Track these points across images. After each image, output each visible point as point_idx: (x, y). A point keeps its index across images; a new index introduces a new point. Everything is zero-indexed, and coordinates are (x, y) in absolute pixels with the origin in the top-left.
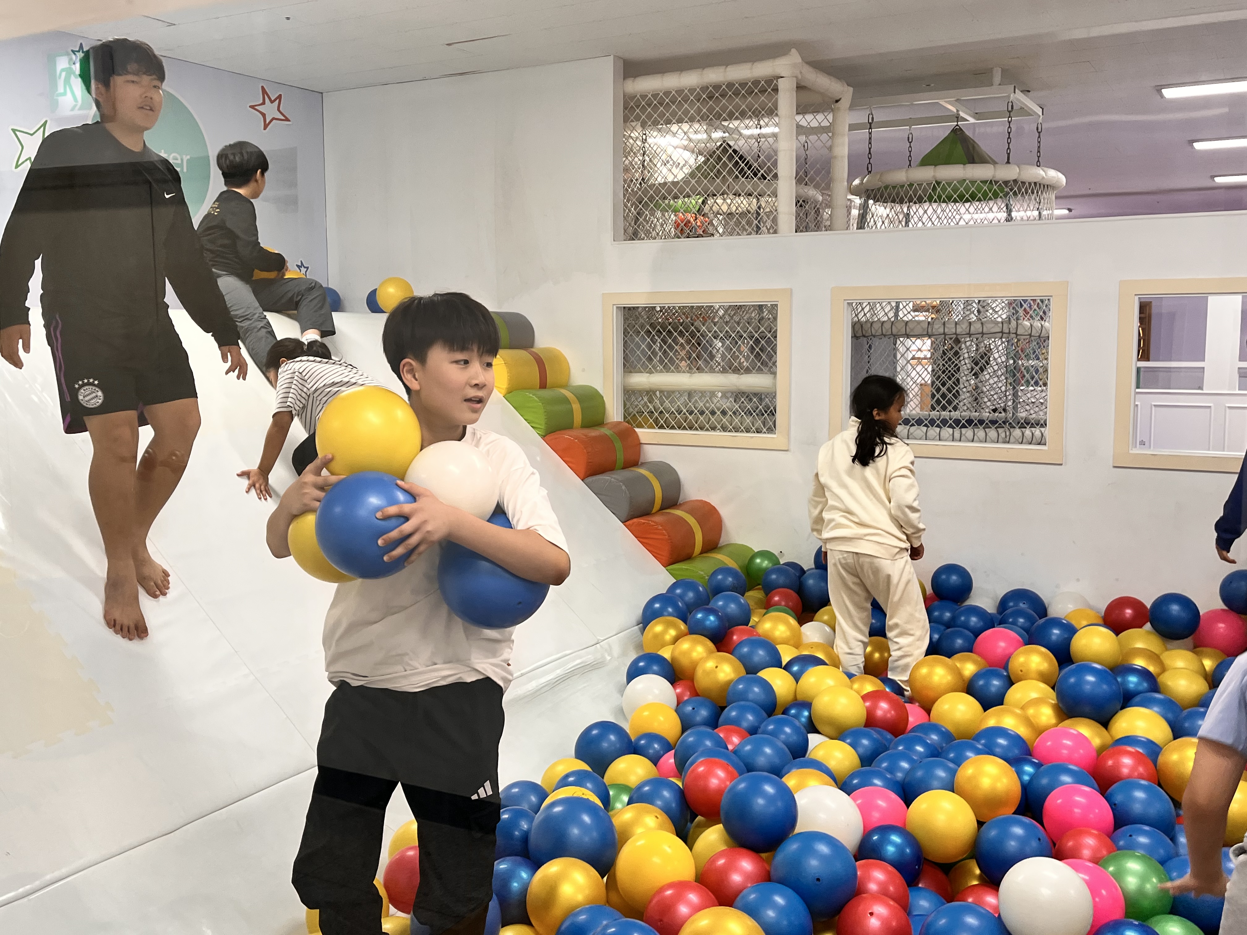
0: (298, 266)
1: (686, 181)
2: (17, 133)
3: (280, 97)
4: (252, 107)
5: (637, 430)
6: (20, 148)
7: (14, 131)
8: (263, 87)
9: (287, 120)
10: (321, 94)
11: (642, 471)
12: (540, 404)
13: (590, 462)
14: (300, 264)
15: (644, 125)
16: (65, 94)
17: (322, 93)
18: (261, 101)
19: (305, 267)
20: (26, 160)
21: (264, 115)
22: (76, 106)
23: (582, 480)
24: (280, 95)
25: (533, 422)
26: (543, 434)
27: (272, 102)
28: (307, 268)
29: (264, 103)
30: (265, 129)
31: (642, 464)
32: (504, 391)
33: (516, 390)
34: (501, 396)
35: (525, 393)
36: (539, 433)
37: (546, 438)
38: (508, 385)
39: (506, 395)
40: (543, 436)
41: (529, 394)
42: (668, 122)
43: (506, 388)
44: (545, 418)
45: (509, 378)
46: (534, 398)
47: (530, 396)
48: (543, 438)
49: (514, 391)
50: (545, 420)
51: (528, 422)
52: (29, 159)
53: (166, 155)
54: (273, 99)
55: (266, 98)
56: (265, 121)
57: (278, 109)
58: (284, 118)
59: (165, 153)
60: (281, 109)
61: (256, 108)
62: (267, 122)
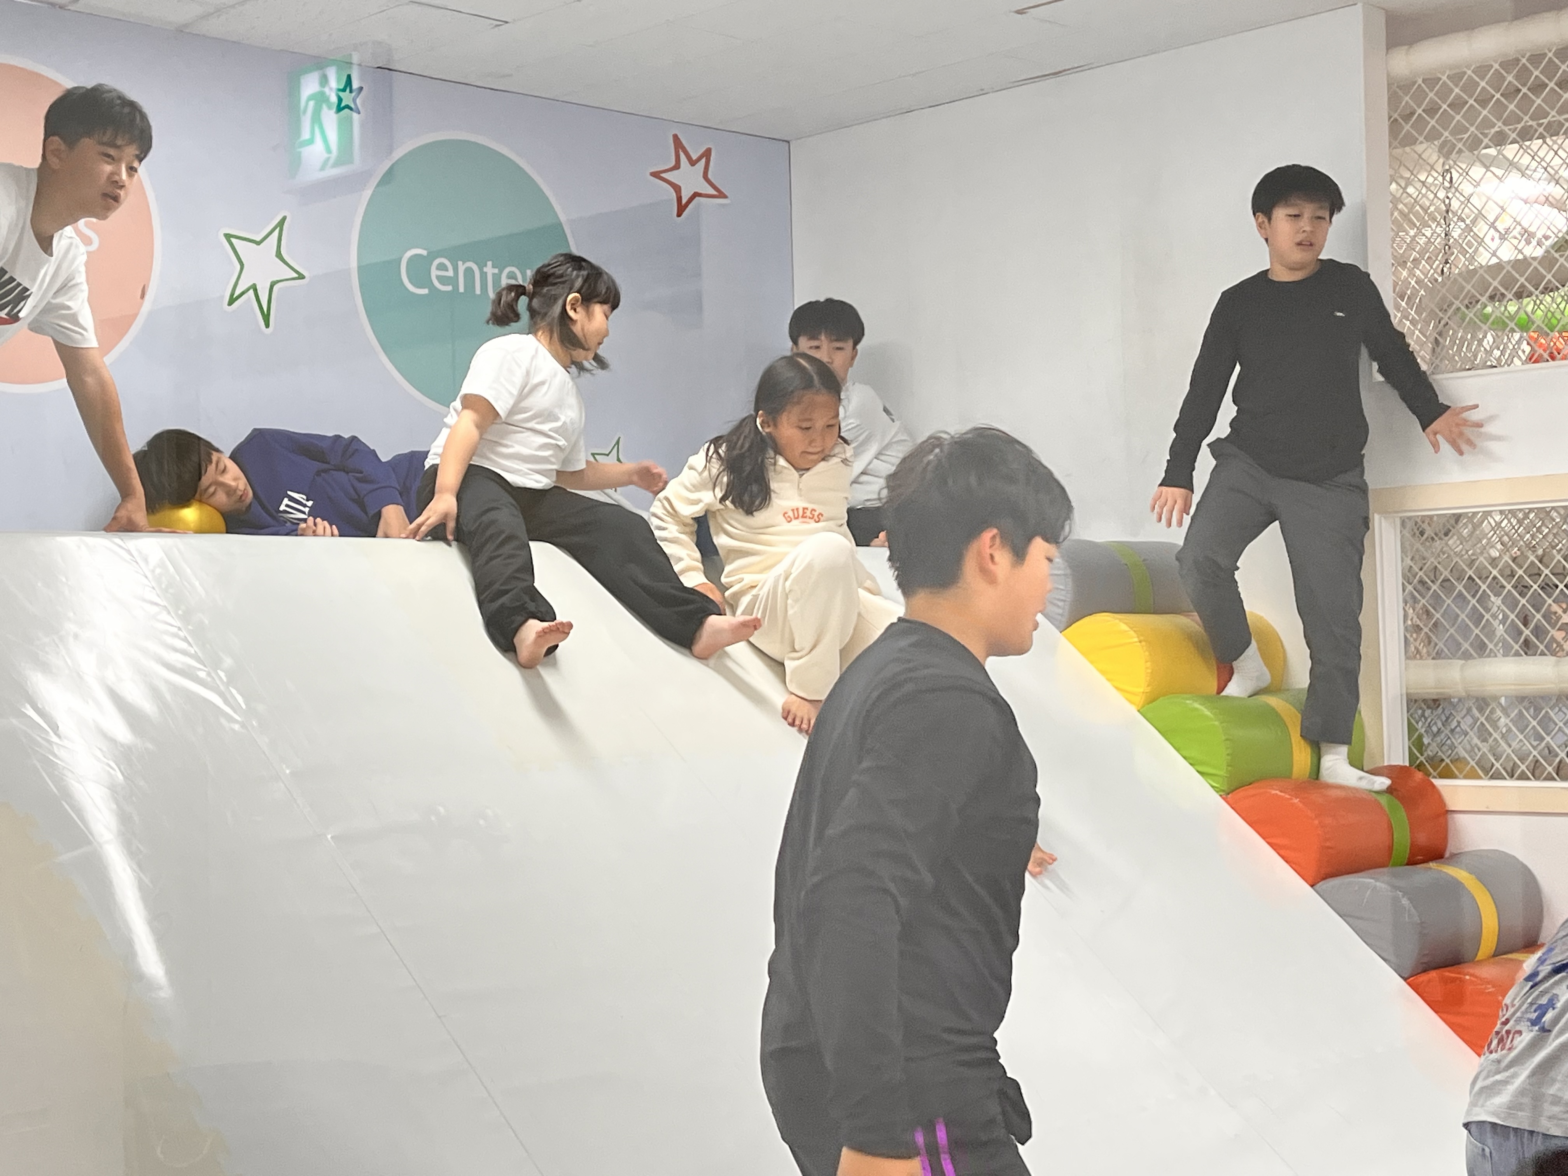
1: (1547, 261)
2: (233, 240)
3: (707, 154)
4: (656, 175)
5: (1438, 782)
6: (238, 267)
7: (228, 237)
8: (676, 137)
9: (721, 195)
10: (786, 144)
11: (1451, 871)
12: (1217, 723)
13: (1329, 848)
15: (1446, 150)
16: (311, 141)
17: (788, 142)
18: (673, 163)
20: (248, 290)
21: (677, 189)
22: (328, 159)
23: (1312, 886)
24: (709, 151)
25: (1202, 763)
26: (1225, 788)
27: (693, 163)
29: (677, 166)
30: (679, 215)
31: (1453, 856)
32: (1139, 699)
33: (1164, 695)
34: (1133, 710)
35: (1188, 702)
36: (1214, 784)
37: (1229, 796)
38: (1148, 686)
39: (1143, 707)
40: (1223, 791)
41: (1197, 705)
42: (1500, 140)
43: (1143, 693)
44: (1228, 755)
45: (1149, 671)
46: (1208, 713)
47: (1197, 709)
48: (1224, 796)
49: (1161, 698)
50: (1229, 757)
51: (1191, 762)
52: (254, 288)
53: (496, 271)
54: (694, 157)
55: (683, 156)
56: (679, 199)
57: (705, 176)
58: (714, 193)
59: (493, 267)
60: (710, 176)
61: (663, 175)
62: (684, 201)
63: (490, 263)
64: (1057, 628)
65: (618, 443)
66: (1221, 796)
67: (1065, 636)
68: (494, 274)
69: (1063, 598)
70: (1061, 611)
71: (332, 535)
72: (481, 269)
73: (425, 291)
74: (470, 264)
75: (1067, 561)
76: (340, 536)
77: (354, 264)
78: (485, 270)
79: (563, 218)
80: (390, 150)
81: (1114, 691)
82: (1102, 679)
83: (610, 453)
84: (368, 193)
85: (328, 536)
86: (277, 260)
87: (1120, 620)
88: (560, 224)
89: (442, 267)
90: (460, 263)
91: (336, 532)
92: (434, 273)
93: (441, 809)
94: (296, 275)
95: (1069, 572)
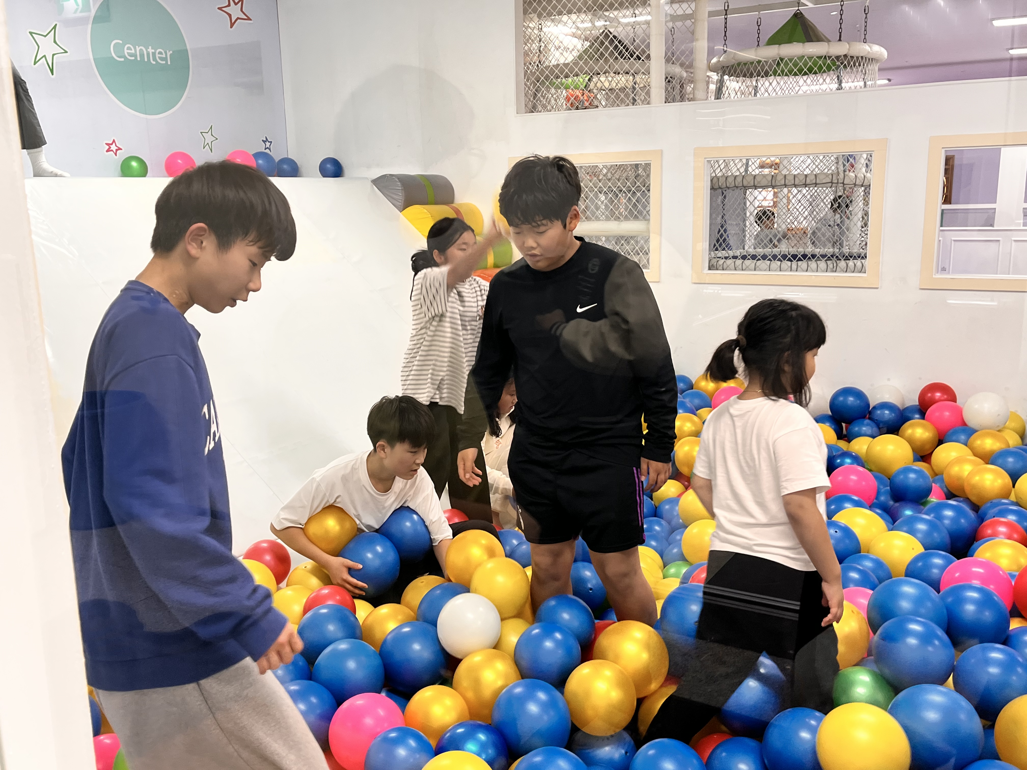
1: (575, 63)
2: (34, 35)
4: (220, 9)
6: (37, 47)
7: (31, 33)
9: (249, 19)
14: (265, 140)
15: (540, 16)
18: (227, 4)
20: (42, 58)
21: (230, 15)
27: (236, 4)
28: (271, 142)
29: (229, 5)
30: (231, 27)
42: (560, 13)
52: (45, 56)
53: (153, 51)
54: (236, 1)
55: (231, 1)
56: (231, 20)
58: (246, 18)
59: (152, 49)
60: (243, 10)
61: (223, 9)
62: (233, 21)
63: (150, 47)
64: (399, 211)
65: (211, 128)
67: (403, 214)
68: (152, 53)
69: (401, 199)
70: (400, 204)
72: (146, 50)
73: (123, 59)
74: (141, 47)
75: (402, 184)
78: (148, 50)
83: (208, 131)
86: (54, 44)
87: (424, 208)
89: (129, 48)
90: (137, 47)
92: (126, 51)
94: (64, 51)
95: (403, 188)
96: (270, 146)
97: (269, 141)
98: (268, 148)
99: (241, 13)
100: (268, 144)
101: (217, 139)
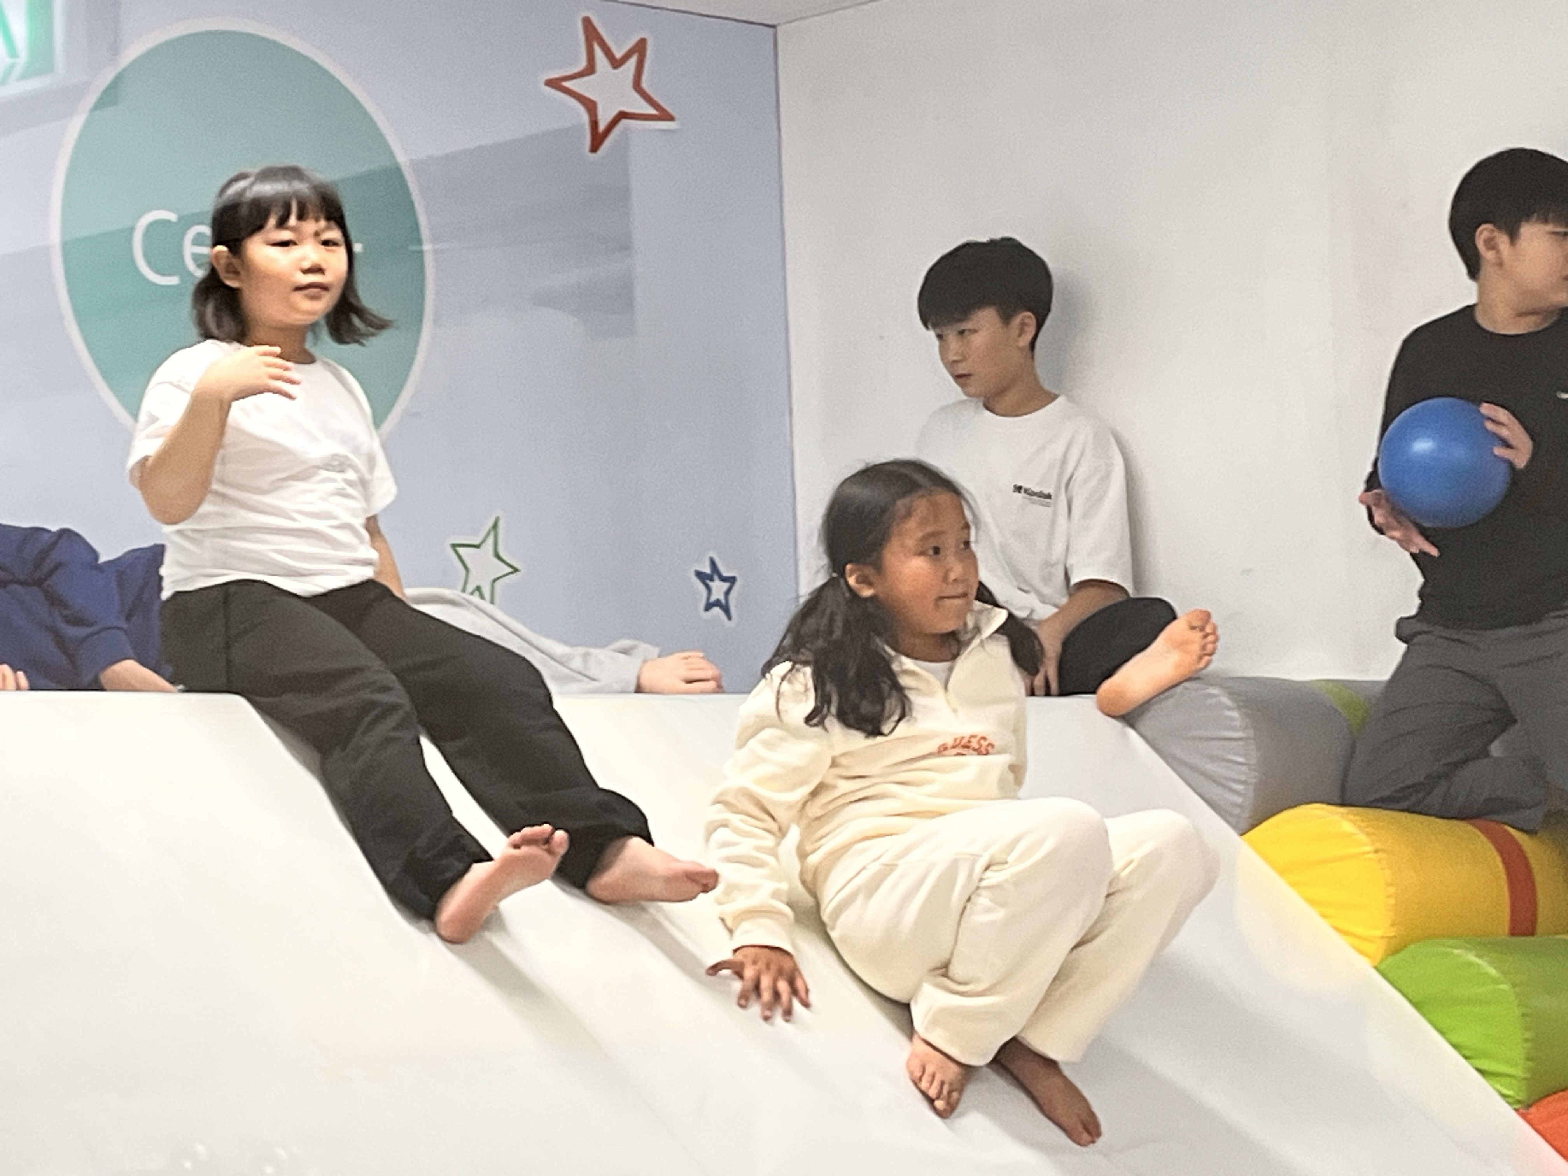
0: (700, 575)
3: (640, 48)
4: (554, 83)
8: (587, 23)
9: (665, 116)
10: (770, 31)
12: (1505, 987)
14: (708, 570)
17: (773, 26)
18: (582, 64)
19: (724, 579)
21: (590, 106)
22: (12, 66)
24: (642, 43)
25: (1485, 1055)
26: (1522, 1096)
27: (616, 63)
28: (732, 580)
29: (590, 69)
30: (594, 149)
32: (1378, 949)
33: (1417, 941)
34: (1364, 966)
35: (1456, 951)
36: (1505, 1091)
37: (1533, 1110)
38: (1393, 925)
39: (1382, 961)
40: (1519, 1102)
41: (1472, 958)
43: (1382, 937)
44: (1526, 1040)
45: (1392, 901)
46: (1493, 972)
47: (1471, 964)
48: (1522, 1111)
49: (1412, 946)
50: (1529, 1045)
51: (1468, 1054)
54: (618, 55)
55: (598, 52)
56: (594, 124)
57: (637, 85)
58: (653, 112)
60: (645, 85)
61: (567, 84)
62: (602, 127)
64: (1235, 827)
65: (495, 527)
66: (1517, 1110)
67: (1248, 842)
69: (1243, 778)
70: (1239, 800)
71: (18, 688)
73: (174, 280)
75: (1247, 715)
76: (32, 688)
77: (55, 237)
79: (402, 158)
80: (115, 50)
81: (1333, 933)
82: (1312, 915)
83: (484, 541)
84: (77, 123)
85: (11, 690)
87: (1343, 817)
88: (396, 172)
89: (202, 240)
91: (24, 681)
92: (189, 250)
93: (201, 1149)
95: (1251, 733)
96: (727, 593)
97: (725, 574)
98: (717, 603)
99: (636, 96)
100: (718, 588)
101: (516, 570)
